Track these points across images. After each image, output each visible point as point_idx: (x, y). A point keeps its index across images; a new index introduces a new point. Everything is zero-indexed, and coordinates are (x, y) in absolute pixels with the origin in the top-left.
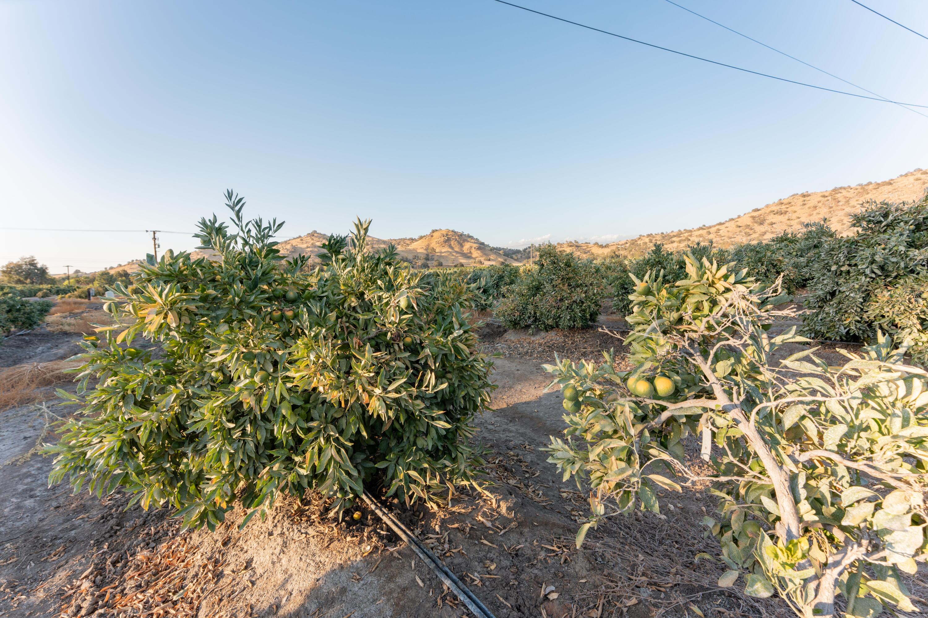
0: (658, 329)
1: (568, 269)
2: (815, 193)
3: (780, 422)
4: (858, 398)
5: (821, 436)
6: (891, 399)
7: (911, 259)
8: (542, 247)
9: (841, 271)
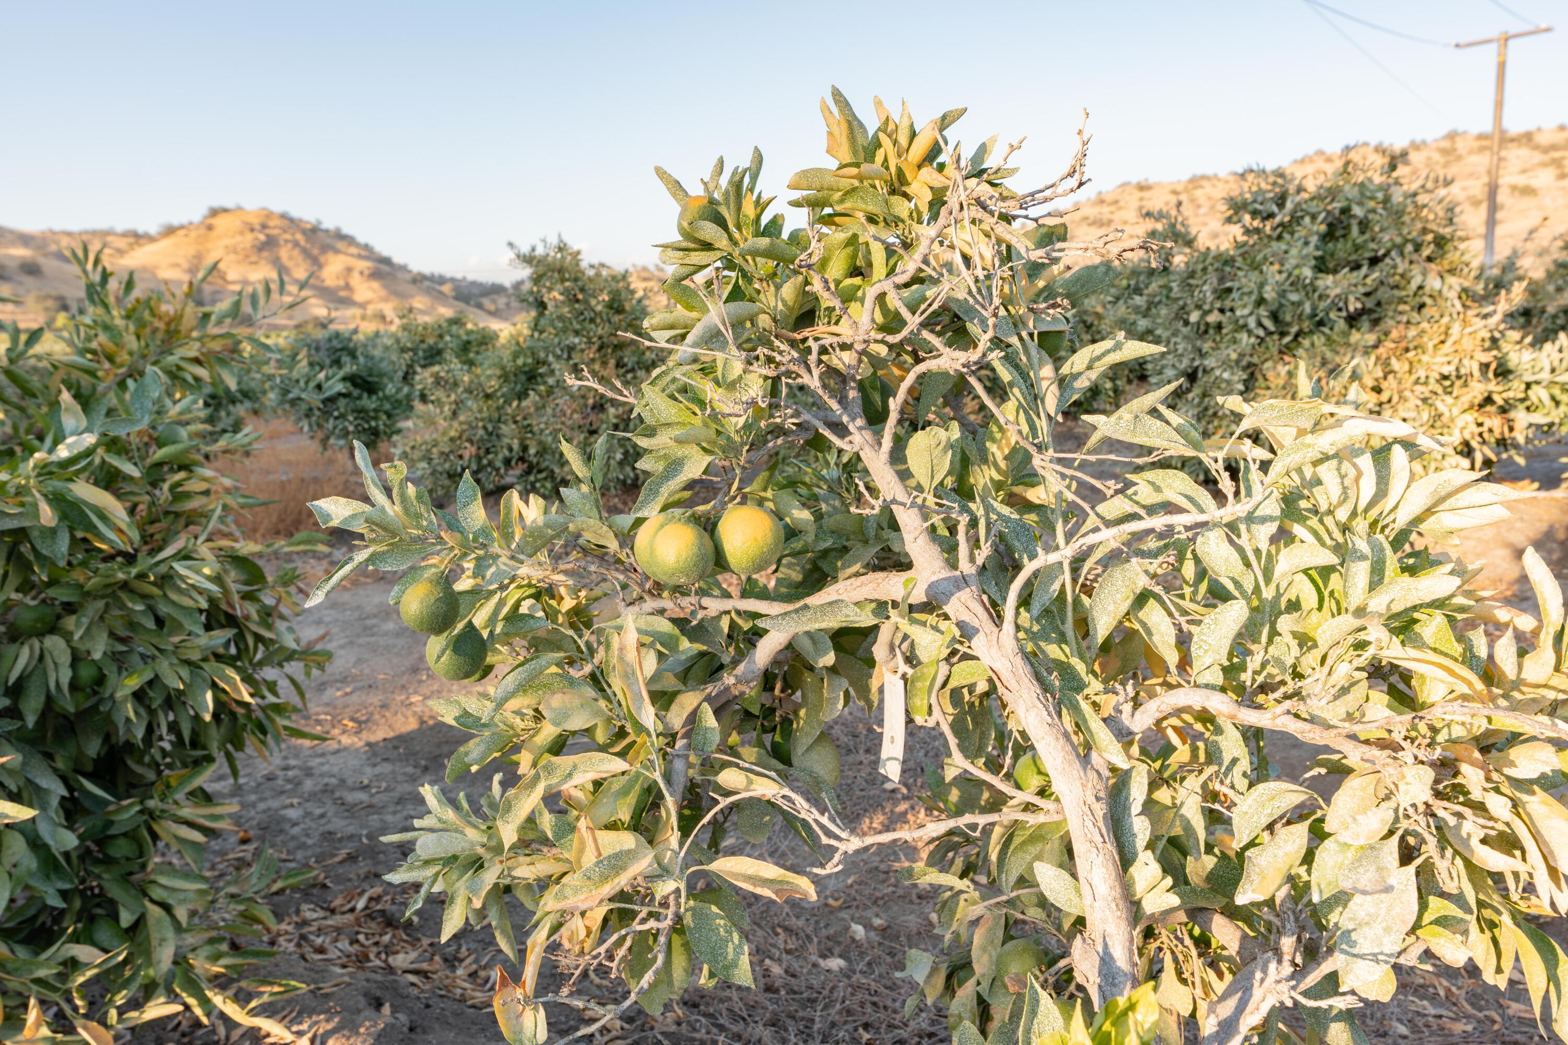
0: (729, 336)
1: (616, 318)
2: (1159, 184)
3: (1084, 625)
4: (1271, 519)
5: (1183, 641)
6: (1342, 514)
7: (1320, 297)
8: (540, 251)
9: (1207, 324)
